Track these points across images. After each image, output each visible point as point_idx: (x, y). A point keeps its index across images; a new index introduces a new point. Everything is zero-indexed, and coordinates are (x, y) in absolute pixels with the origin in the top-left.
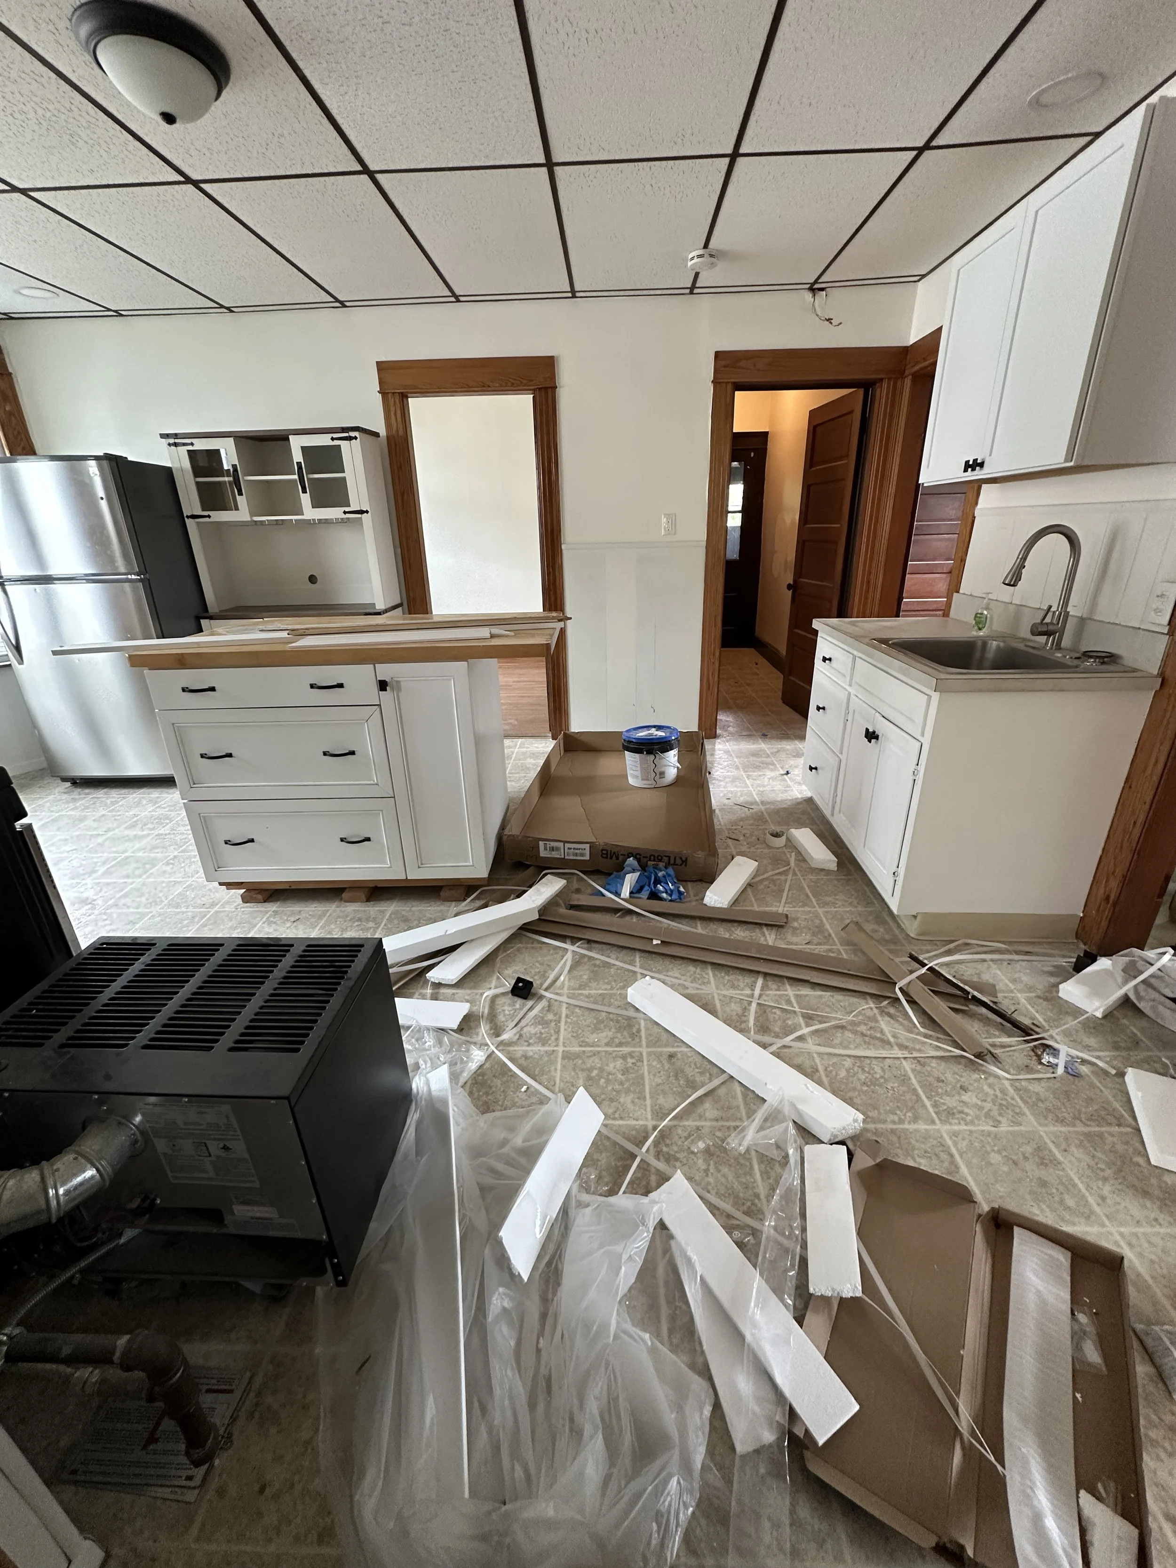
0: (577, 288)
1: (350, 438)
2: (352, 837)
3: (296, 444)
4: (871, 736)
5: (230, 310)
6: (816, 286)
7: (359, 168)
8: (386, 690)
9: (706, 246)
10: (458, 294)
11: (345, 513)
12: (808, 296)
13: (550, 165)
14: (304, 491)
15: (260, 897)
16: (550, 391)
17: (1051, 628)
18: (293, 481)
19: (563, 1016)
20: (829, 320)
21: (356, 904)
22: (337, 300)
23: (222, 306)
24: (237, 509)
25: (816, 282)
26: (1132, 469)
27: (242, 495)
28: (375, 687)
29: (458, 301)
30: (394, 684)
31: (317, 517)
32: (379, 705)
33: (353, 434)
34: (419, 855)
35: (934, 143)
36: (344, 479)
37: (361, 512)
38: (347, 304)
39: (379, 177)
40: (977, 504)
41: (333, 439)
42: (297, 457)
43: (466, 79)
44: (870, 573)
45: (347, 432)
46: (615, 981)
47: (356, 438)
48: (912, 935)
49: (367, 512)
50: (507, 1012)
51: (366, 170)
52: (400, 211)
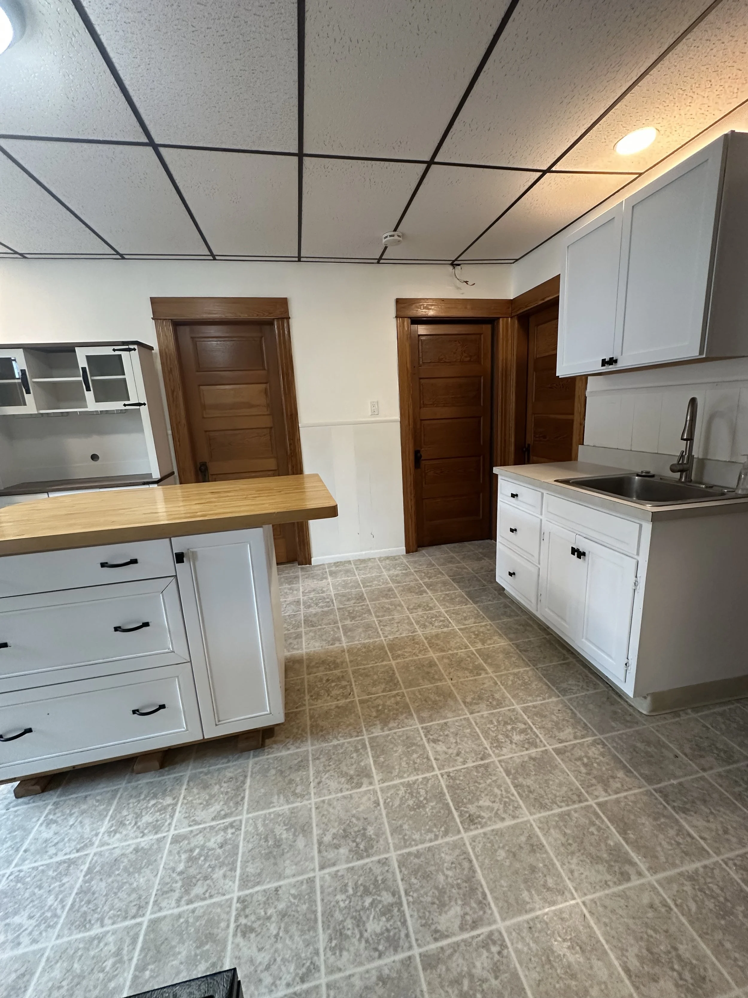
0: (302, 255)
1: (129, 350)
2: (144, 707)
3: (81, 355)
4: (578, 553)
5: (23, 256)
6: (455, 263)
7: (146, 140)
8: (183, 562)
9: (395, 230)
10: (215, 254)
11: (125, 405)
12: (451, 268)
13: (301, 155)
14: (88, 389)
15: (38, 788)
16: (285, 321)
17: (685, 466)
18: (79, 382)
19: (402, 893)
20: (466, 282)
21: (149, 775)
22: (118, 253)
23: (16, 253)
24: (25, 404)
25: (456, 260)
26: (728, 360)
27: (30, 393)
28: (170, 560)
29: (215, 259)
30: (190, 554)
31: (99, 409)
32: (176, 576)
33: (132, 347)
34: (216, 712)
35: (553, 169)
36: (125, 380)
37: (140, 404)
38: (126, 257)
39: (162, 150)
40: (586, 389)
41: (114, 350)
42: (82, 363)
43: (247, 68)
44: (505, 435)
45: (127, 345)
46: (435, 825)
47: (134, 349)
48: (645, 712)
49: (144, 404)
50: (342, 904)
51: (151, 143)
52: (177, 182)
